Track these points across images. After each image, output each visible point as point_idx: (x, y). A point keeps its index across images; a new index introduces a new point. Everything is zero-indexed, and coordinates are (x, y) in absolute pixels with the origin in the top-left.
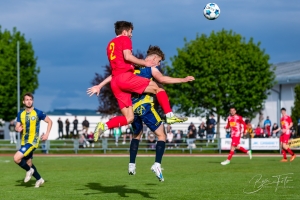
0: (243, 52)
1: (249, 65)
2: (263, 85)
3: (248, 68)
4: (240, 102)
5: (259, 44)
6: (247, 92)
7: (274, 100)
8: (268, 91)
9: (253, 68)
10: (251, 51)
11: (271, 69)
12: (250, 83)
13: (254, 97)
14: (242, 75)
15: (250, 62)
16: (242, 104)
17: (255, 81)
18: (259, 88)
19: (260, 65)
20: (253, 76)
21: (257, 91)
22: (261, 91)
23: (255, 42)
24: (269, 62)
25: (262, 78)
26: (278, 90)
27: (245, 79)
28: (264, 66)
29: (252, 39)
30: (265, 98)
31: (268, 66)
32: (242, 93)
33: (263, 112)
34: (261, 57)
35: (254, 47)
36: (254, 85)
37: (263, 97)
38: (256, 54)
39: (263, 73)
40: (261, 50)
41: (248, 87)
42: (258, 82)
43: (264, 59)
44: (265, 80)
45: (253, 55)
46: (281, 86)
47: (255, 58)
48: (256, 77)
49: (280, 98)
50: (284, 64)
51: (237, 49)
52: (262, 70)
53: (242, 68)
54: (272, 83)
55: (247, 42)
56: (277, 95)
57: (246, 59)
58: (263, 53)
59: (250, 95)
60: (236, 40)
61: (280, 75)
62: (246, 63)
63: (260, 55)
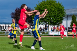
0: (56, 6)
1: (58, 10)
2: (62, 15)
3: (58, 11)
4: (55, 21)
5: (61, 3)
6: (57, 18)
7: (65, 20)
8: (64, 18)
9: (59, 10)
10: (59, 6)
11: (65, 11)
12: (58, 15)
13: (60, 19)
14: (56, 13)
15: (58, 9)
16: (56, 21)
17: (60, 15)
18: (61, 17)
19: (61, 10)
20: (59, 13)
21: (60, 18)
22: (62, 17)
23: (60, 3)
24: (64, 9)
25: (62, 14)
26: (67, 17)
27: (57, 14)
28: (63, 10)
29: (59, 2)
30: (63, 20)
31: (64, 10)
32: (56, 18)
33: (62, 24)
34: (62, 7)
35: (60, 4)
36: (59, 16)
37: (62, 19)
38: (60, 6)
39: (62, 12)
40: (62, 5)
41: (58, 16)
42: (61, 15)
43: (63, 8)
44: (63, 14)
45: (59, 7)
46: (68, 16)
47: (60, 7)
48: (60, 13)
49: (67, 20)
50: (68, 9)
51: (54, 5)
52: (62, 11)
53: (56, 10)
54: (65, 15)
55: (57, 3)
56: (66, 19)
57: (57, 8)
58: (62, 6)
59: (58, 19)
60: (54, 2)
61: (67, 13)
62: (57, 9)
63: (61, 7)
